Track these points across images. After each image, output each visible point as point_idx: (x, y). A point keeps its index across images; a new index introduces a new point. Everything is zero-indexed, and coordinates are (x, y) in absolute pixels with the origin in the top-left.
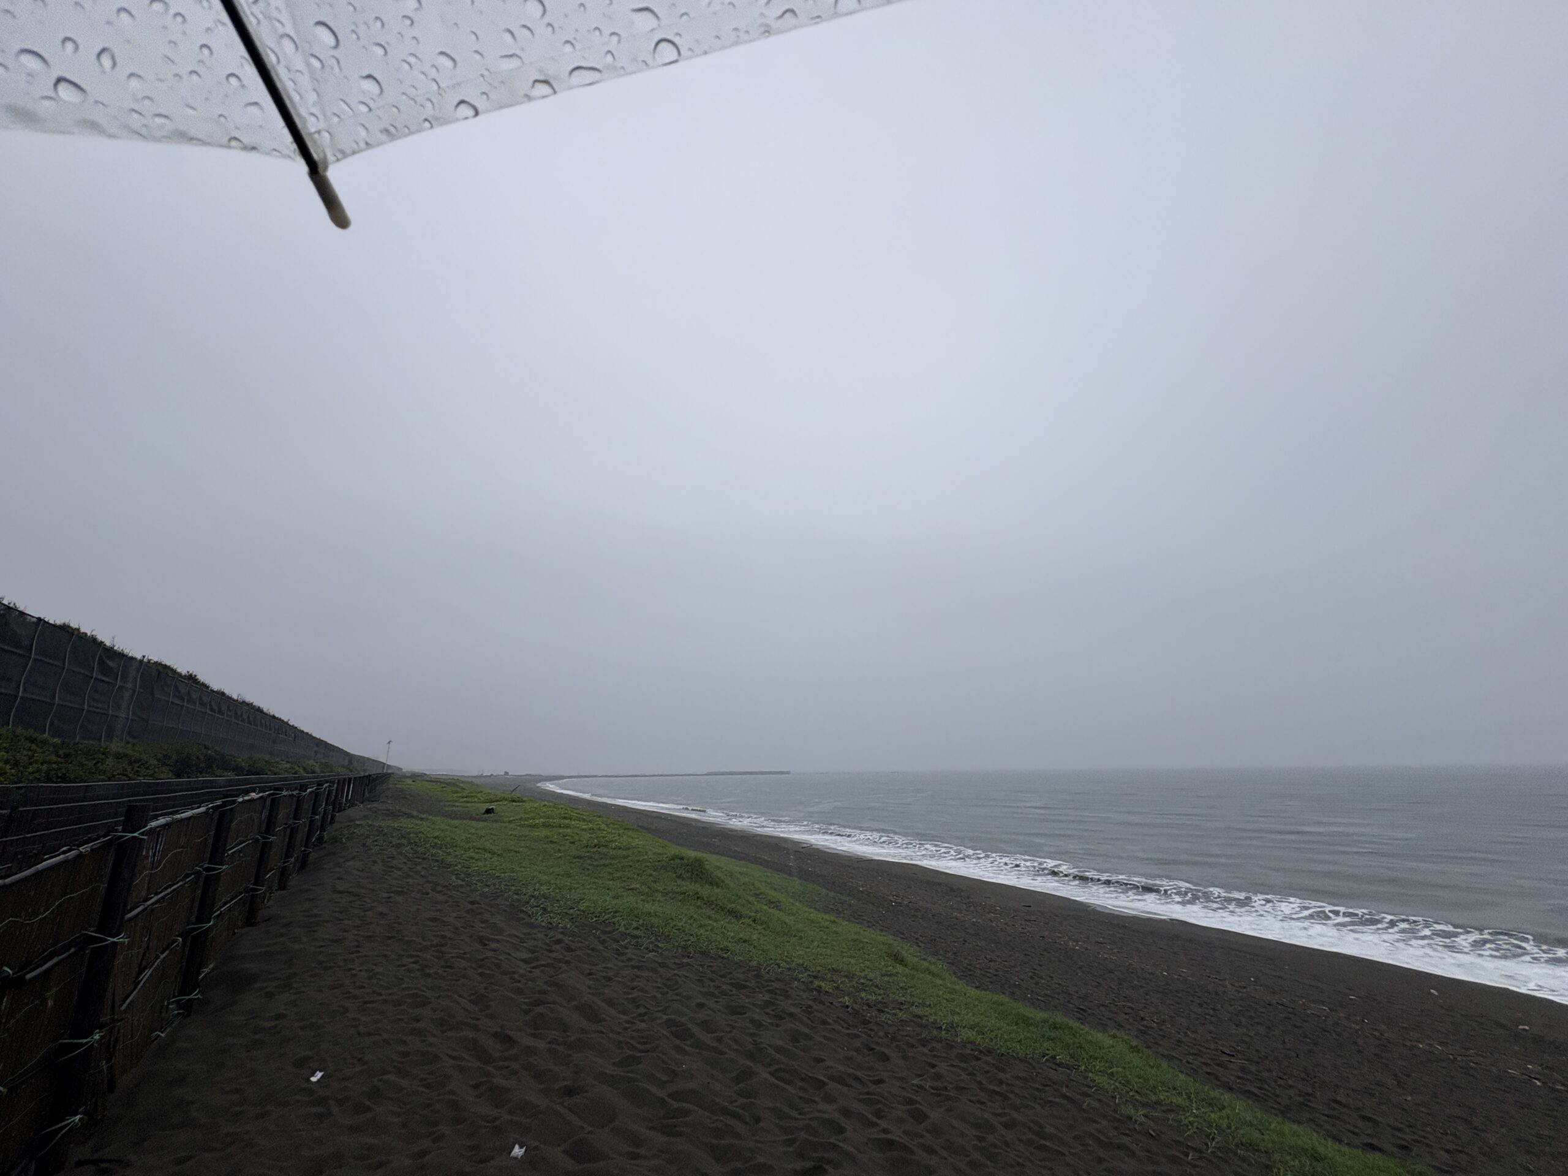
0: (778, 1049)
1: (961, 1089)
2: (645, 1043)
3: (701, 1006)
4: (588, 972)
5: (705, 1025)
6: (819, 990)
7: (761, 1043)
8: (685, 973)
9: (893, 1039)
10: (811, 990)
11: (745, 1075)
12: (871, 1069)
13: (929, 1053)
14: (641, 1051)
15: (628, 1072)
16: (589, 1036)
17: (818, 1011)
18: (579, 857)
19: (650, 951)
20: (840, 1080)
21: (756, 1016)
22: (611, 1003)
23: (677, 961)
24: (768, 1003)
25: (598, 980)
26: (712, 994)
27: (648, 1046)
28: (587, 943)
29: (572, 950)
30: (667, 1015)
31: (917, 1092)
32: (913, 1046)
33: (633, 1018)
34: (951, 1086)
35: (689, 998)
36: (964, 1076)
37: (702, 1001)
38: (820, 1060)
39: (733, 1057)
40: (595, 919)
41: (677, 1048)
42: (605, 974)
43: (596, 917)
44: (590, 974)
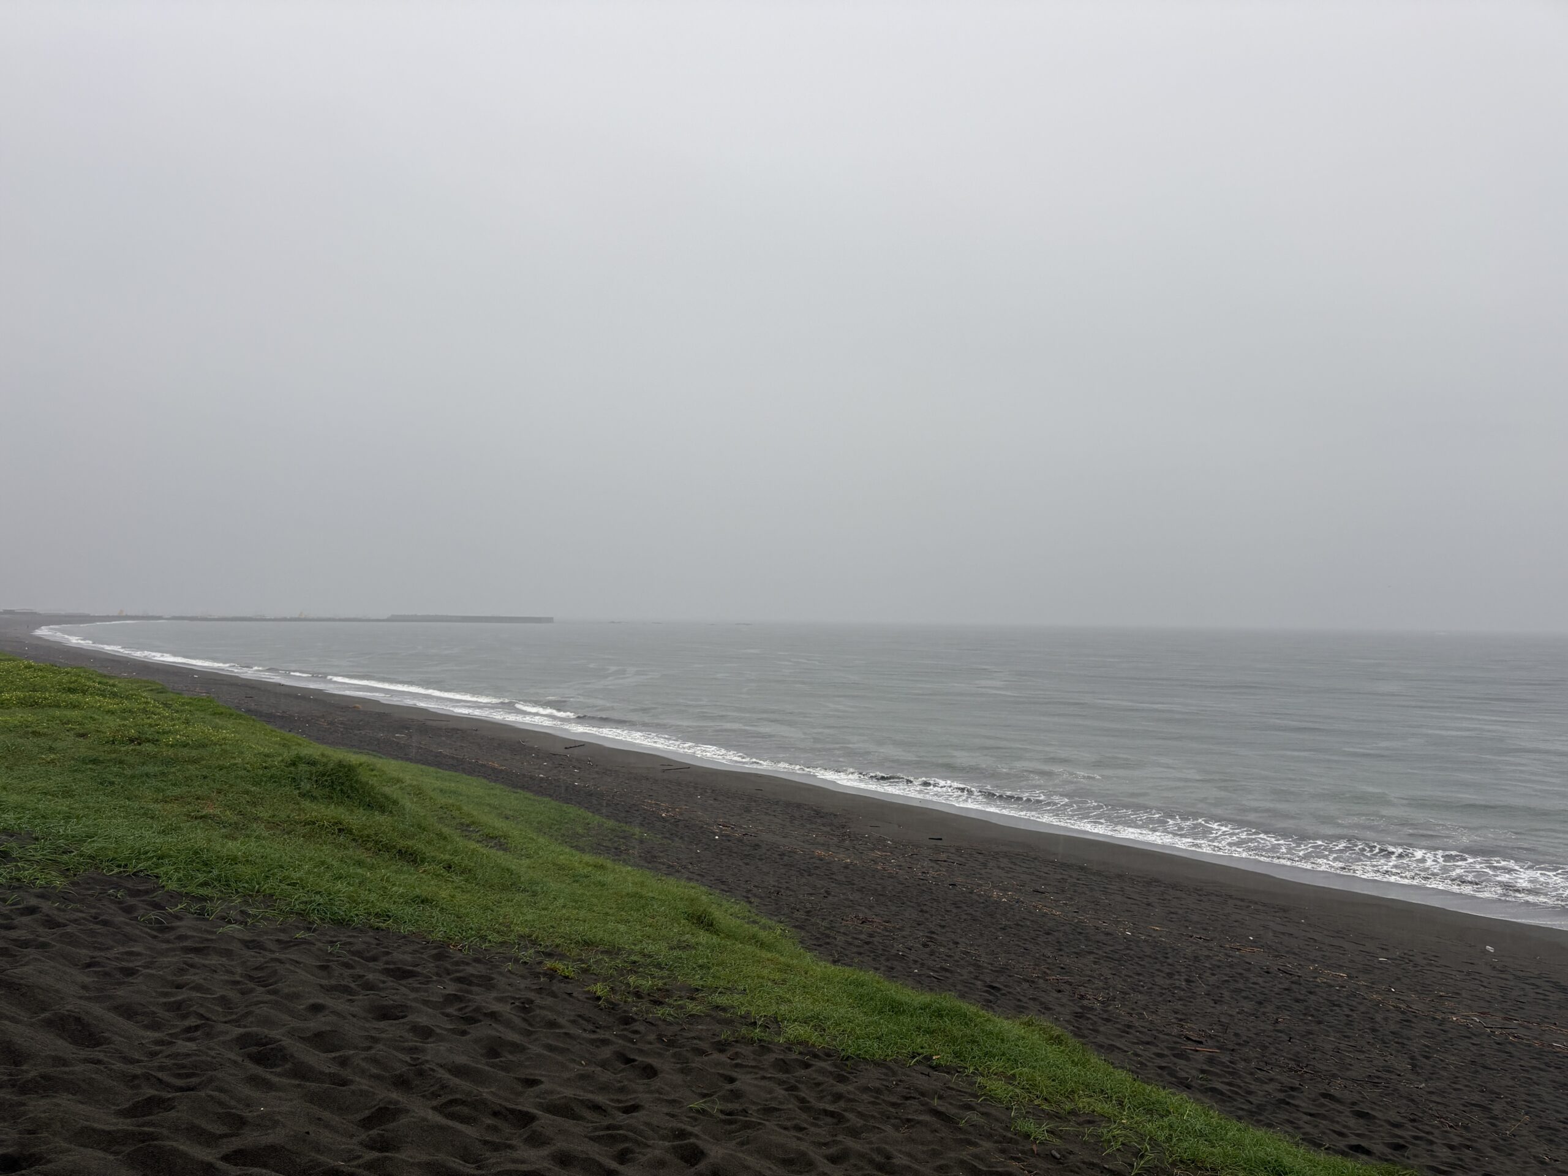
0: (458, 1071)
1: (768, 1111)
2: (188, 1076)
3: (316, 1008)
4: (88, 960)
5: (319, 1040)
6: (552, 974)
7: (427, 1061)
8: (292, 957)
9: (671, 1043)
10: (537, 975)
11: (384, 1114)
12: (622, 1090)
13: (729, 1061)
14: (181, 1089)
15: (143, 1125)
16: (67, 1069)
17: (541, 1008)
18: (95, 761)
19: (229, 922)
20: (563, 1110)
21: (423, 1020)
22: (128, 1012)
23: (283, 937)
24: (451, 999)
25: (106, 974)
26: (346, 990)
27: (194, 1081)
28: (95, 911)
29: (59, 925)
30: (245, 1027)
31: (696, 1119)
32: (702, 1052)
33: (171, 1035)
34: (754, 1108)
35: (295, 996)
36: (780, 1092)
37: (321, 1001)
38: (532, 1083)
39: (365, 1087)
40: (116, 870)
41: (254, 1081)
42: (125, 964)
43: (119, 866)
44: (89, 965)
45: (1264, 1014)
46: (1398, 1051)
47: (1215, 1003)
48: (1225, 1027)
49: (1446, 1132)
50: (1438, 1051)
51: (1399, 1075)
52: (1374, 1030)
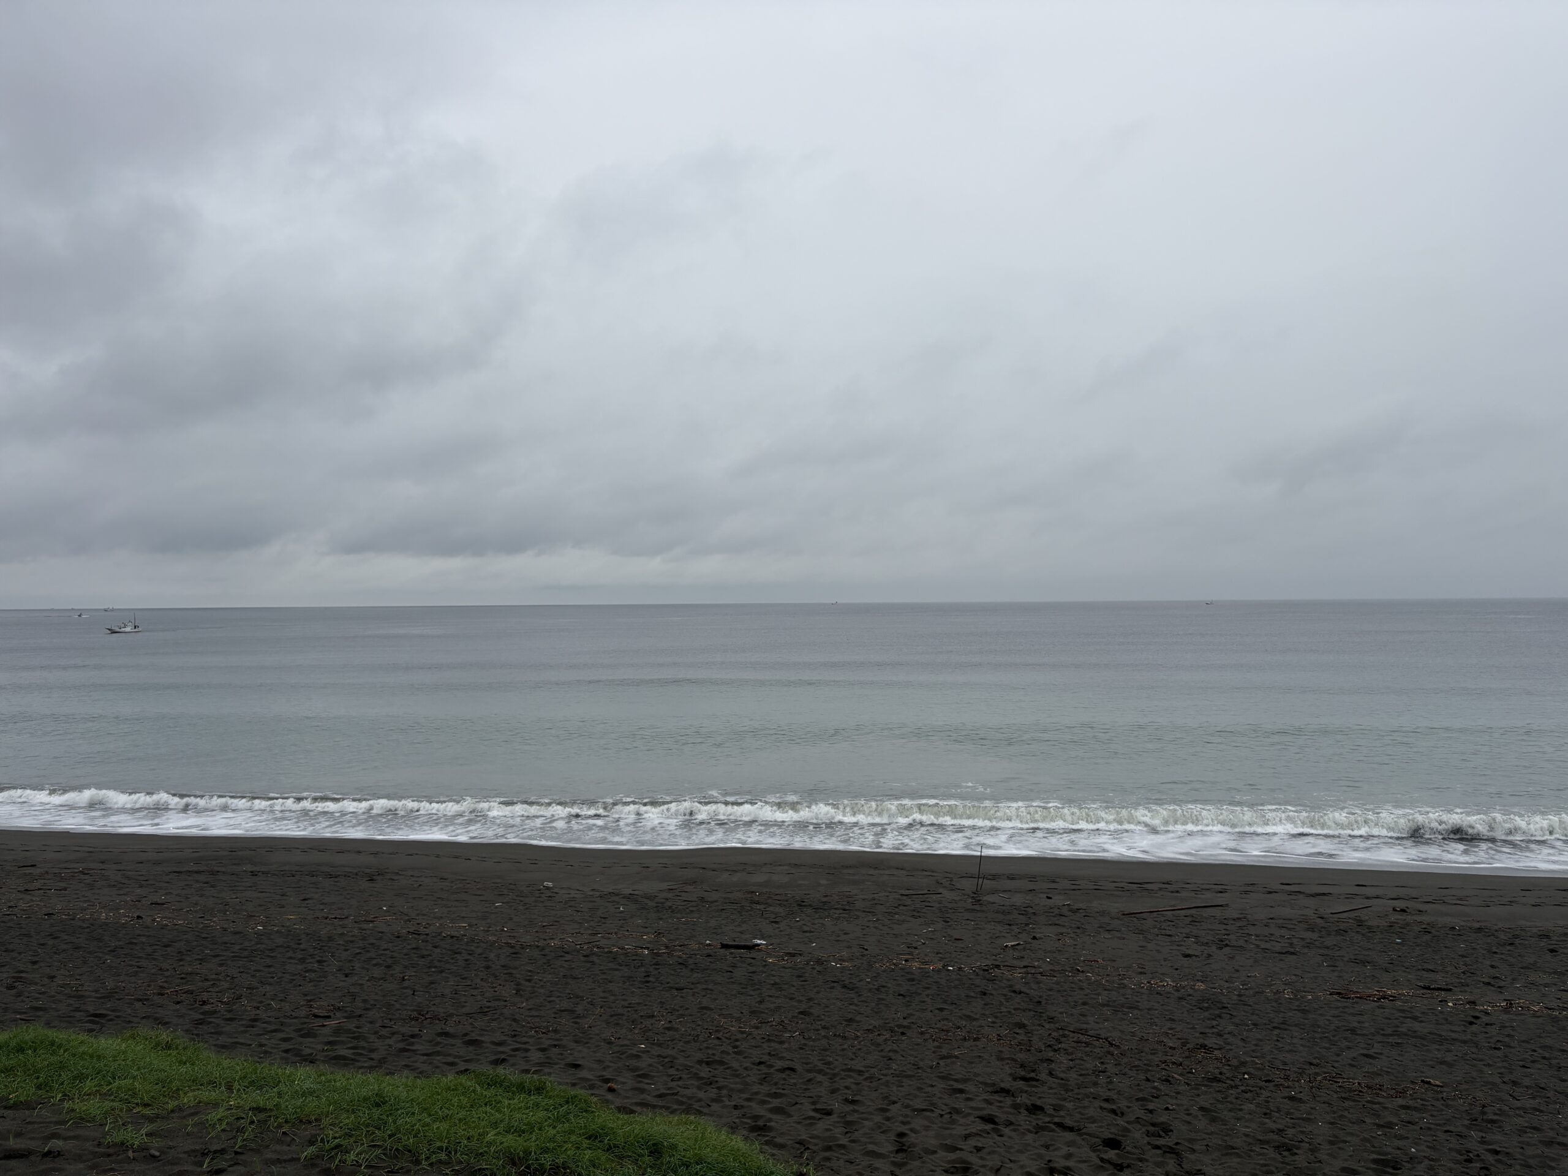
45: (392, 975)
46: (506, 981)
47: (346, 976)
48: (354, 996)
49: (539, 1038)
50: (538, 973)
51: (506, 1001)
52: (488, 967)
